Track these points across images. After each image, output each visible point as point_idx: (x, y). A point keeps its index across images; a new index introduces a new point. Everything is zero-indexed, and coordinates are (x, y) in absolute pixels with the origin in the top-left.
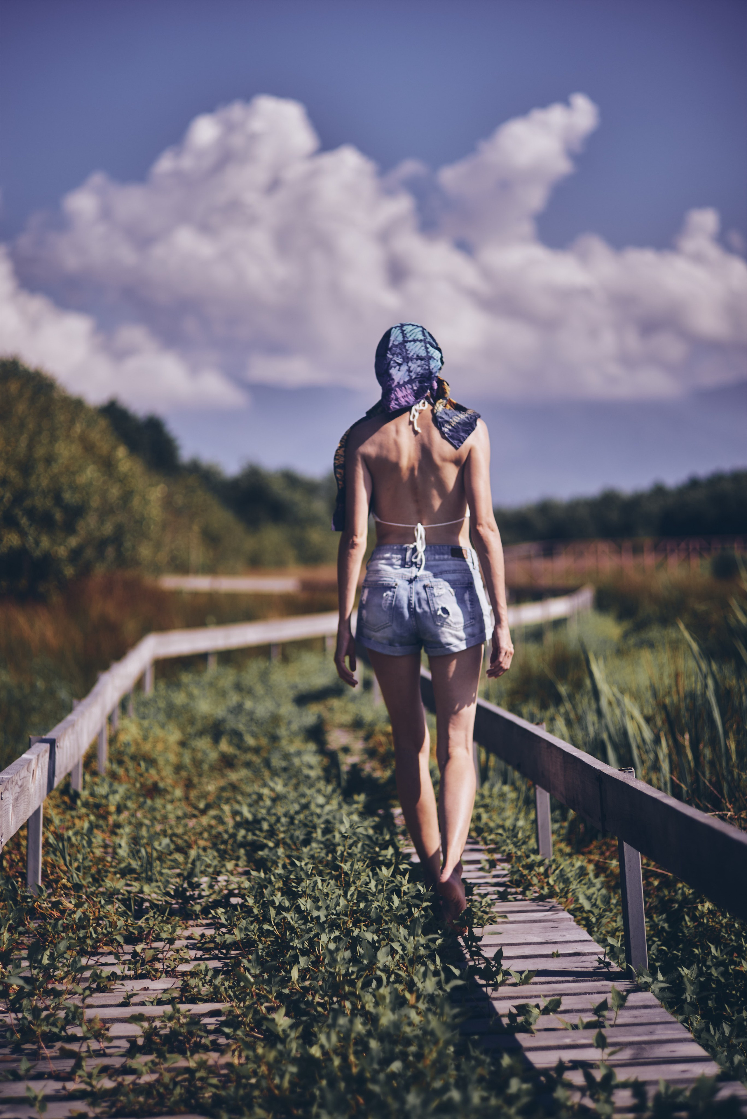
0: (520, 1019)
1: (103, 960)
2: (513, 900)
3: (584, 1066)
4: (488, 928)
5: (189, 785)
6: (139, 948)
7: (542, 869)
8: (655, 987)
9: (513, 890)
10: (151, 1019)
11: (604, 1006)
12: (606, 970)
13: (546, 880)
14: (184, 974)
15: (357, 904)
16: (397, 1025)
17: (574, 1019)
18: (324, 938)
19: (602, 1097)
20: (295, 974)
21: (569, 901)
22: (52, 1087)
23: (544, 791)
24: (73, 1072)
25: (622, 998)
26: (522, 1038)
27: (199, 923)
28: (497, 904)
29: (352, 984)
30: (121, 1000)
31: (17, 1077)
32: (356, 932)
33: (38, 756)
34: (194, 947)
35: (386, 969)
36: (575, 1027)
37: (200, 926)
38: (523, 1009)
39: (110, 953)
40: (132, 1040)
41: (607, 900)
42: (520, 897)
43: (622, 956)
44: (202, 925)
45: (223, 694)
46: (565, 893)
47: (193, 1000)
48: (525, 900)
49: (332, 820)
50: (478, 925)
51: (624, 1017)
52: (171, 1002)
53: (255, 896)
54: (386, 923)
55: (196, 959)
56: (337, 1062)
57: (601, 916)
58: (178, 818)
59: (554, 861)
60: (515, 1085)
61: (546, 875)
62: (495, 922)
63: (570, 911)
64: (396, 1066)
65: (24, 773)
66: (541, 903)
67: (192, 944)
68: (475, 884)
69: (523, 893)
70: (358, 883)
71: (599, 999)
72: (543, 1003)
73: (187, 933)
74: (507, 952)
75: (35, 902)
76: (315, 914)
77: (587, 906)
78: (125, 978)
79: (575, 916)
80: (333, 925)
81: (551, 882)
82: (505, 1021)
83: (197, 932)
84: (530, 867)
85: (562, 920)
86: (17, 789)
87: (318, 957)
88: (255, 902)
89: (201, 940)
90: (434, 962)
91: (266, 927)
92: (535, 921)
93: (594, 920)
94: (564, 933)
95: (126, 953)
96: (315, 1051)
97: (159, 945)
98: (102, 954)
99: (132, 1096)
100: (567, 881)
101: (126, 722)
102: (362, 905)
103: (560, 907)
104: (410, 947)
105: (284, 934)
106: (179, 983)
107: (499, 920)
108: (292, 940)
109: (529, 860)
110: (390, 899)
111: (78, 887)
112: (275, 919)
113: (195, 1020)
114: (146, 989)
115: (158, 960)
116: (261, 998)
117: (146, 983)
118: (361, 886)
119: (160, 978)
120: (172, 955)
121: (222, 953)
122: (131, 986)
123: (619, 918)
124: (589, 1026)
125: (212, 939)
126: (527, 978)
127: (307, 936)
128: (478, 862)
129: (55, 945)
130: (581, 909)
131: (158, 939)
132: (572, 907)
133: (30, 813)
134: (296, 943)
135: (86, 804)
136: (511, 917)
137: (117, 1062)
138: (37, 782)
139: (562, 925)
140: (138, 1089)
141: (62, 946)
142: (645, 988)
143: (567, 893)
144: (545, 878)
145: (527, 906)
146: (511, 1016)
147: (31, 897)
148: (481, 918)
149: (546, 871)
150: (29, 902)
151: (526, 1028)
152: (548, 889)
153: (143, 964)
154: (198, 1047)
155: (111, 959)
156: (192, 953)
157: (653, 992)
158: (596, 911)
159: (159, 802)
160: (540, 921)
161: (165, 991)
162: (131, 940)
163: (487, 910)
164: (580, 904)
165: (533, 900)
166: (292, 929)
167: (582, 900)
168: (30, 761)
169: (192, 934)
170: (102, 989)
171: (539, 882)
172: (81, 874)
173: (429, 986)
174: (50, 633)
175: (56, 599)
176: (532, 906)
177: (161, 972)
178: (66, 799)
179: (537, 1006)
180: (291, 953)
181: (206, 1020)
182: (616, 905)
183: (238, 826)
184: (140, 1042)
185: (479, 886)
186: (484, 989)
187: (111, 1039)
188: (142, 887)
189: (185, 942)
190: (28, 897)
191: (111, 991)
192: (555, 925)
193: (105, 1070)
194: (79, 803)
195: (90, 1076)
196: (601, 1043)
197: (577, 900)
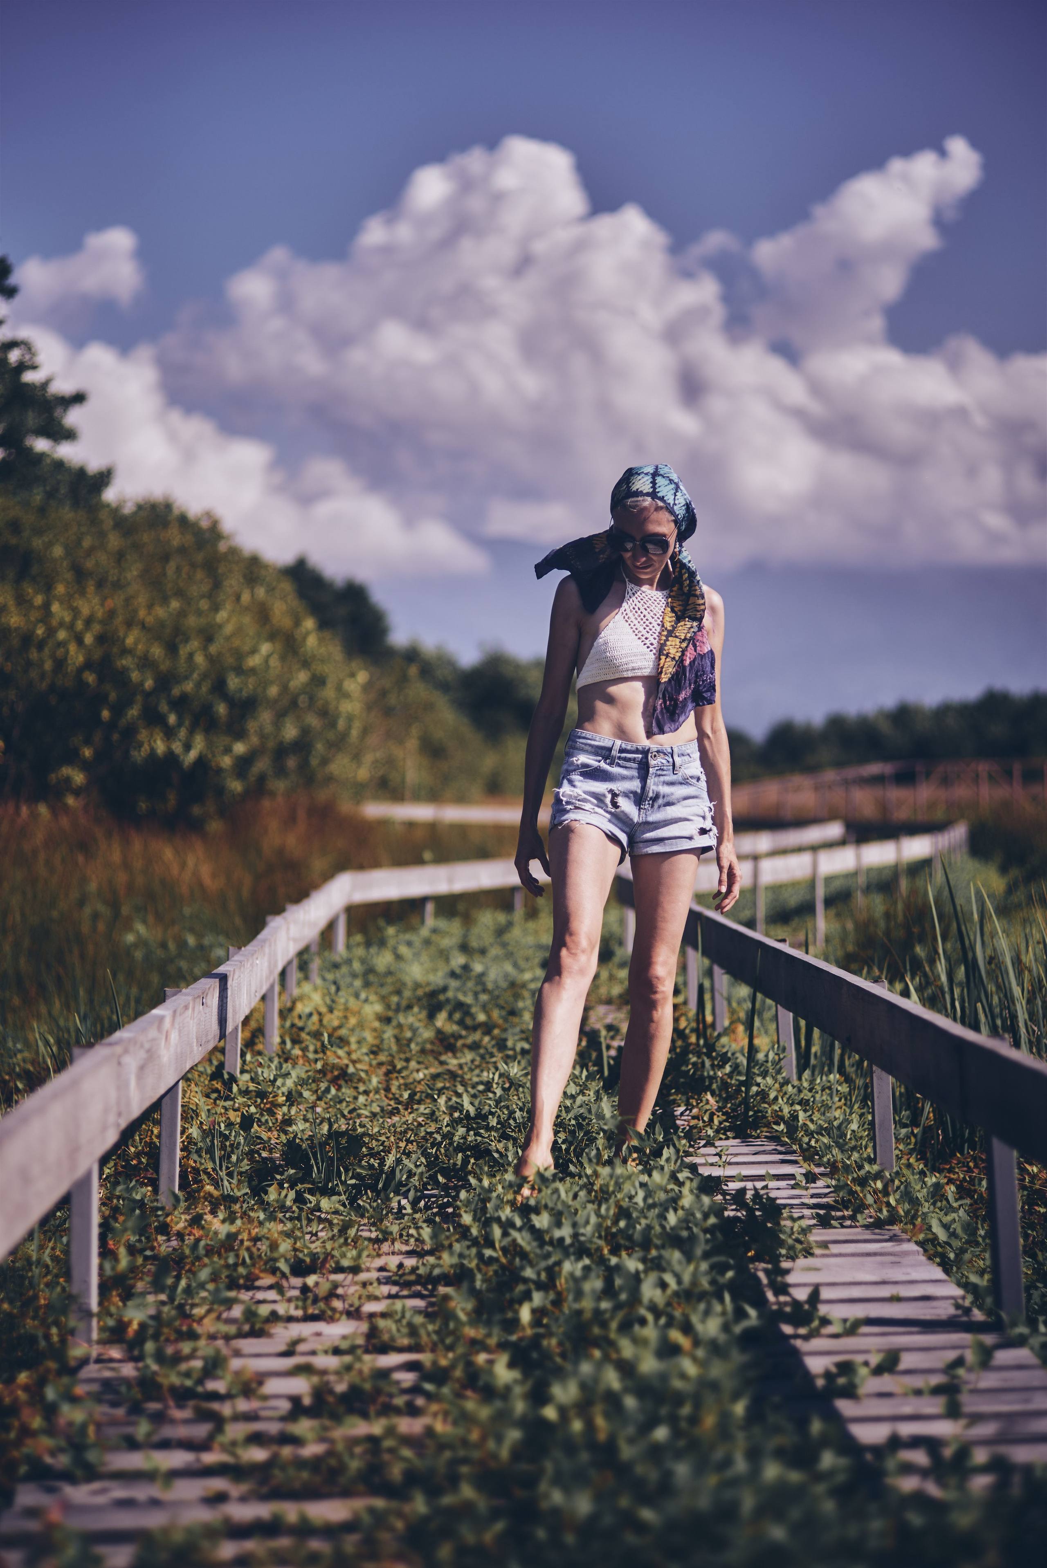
0: (841, 1381)
1: (260, 1295)
2: (839, 1226)
3: (931, 1444)
4: (801, 1262)
5: (391, 1072)
6: (311, 1280)
7: (879, 1185)
8: (1036, 1341)
9: (839, 1214)
10: (324, 1372)
11: (959, 1362)
12: (965, 1319)
13: (885, 1200)
14: (372, 1316)
15: (616, 1222)
16: (664, 1377)
17: (918, 1382)
18: (567, 1266)
19: (953, 1481)
20: (525, 1314)
21: (917, 1228)
22: (178, 1459)
23: (884, 1074)
24: (211, 1437)
25: (986, 1356)
26: (845, 1406)
27: (396, 1250)
28: (814, 1231)
29: (604, 1325)
30: (283, 1348)
31: (132, 1444)
32: (614, 1261)
33: (175, 1012)
34: (388, 1281)
35: (653, 1308)
36: (918, 1392)
37: (398, 1254)
38: (846, 1368)
39: (270, 1287)
40: (296, 1400)
41: (970, 1229)
42: (848, 1223)
43: (989, 1301)
44: (400, 1253)
45: (444, 955)
46: (911, 1218)
47: (384, 1349)
48: (856, 1227)
49: (586, 1115)
50: (787, 1258)
51: (989, 1380)
52: (352, 1350)
53: (475, 1211)
54: (657, 1248)
55: (390, 1296)
56: (577, 1426)
57: (961, 1251)
58: (374, 1115)
59: (897, 1173)
60: (828, 1460)
61: (885, 1192)
62: (812, 1255)
63: (918, 1243)
64: (661, 1433)
65: (153, 1033)
66: (877, 1231)
67: (386, 1278)
68: (785, 1206)
69: (853, 1218)
70: (619, 1196)
71: (952, 1355)
72: (875, 1359)
73: (379, 1262)
74: (826, 1294)
75: (167, 1215)
76: (557, 1234)
77: (942, 1236)
78: (290, 1319)
79: (925, 1251)
80: (580, 1250)
81: (893, 1202)
82: (820, 1382)
83: (393, 1262)
84: (863, 1182)
85: (906, 1253)
86: (142, 1054)
87: (559, 1294)
88: (474, 1219)
89: (398, 1270)
90: (722, 1300)
91: (488, 1252)
92: (868, 1255)
93: (952, 1256)
94: (909, 1270)
95: (294, 1288)
96: (550, 1413)
97: (339, 1277)
98: (259, 1288)
99: (291, 1472)
100: (915, 1202)
101: (307, 987)
102: (622, 1224)
103: (904, 1236)
104: (687, 1278)
105: (511, 1262)
106: (364, 1327)
107: (817, 1251)
108: (522, 1268)
109: (862, 1173)
110: (662, 1217)
111: (229, 1200)
112: (500, 1242)
113: (384, 1374)
114: (318, 1334)
115: (338, 1297)
116: (477, 1345)
117: (319, 1326)
118: (623, 1199)
119: (338, 1320)
120: (356, 1291)
121: (426, 1289)
122: (297, 1330)
123: (987, 1255)
124: (937, 1391)
125: (414, 1269)
126: (852, 1328)
127: (543, 1264)
128: (792, 1177)
129: (194, 1274)
130: (934, 1240)
131: (339, 1269)
132: (921, 1237)
133: (162, 1091)
134: (529, 1273)
135: (245, 1093)
136: (835, 1249)
137: (273, 1428)
138: (172, 1049)
139: (906, 1260)
140: (300, 1463)
141: (204, 1274)
142: (1020, 1342)
143: (914, 1217)
144: (884, 1197)
145: (858, 1234)
146: (828, 1375)
147: (162, 1209)
148: (791, 1248)
149: (885, 1186)
150: (159, 1216)
151: (850, 1393)
152: (888, 1211)
153: (316, 1300)
154: (388, 1410)
155: (272, 1295)
156: (385, 1289)
157: (1032, 1349)
158: (957, 1244)
159: (347, 1092)
160: (875, 1254)
161: (344, 1337)
162: (300, 1269)
163: (800, 1237)
164: (934, 1234)
165: (867, 1227)
166: (523, 1255)
167: (937, 1229)
168: (161, 1019)
169: (386, 1264)
170: (257, 1333)
171: (875, 1202)
172: (235, 1181)
173: (711, 1328)
174: (205, 871)
175: (215, 826)
176: (864, 1234)
177: (341, 1313)
178: (218, 1085)
179: (866, 1364)
180: (521, 1288)
181: (398, 1376)
182: (984, 1238)
183: (454, 1123)
184: (307, 1401)
185: (792, 1208)
186: (792, 1341)
187: (265, 1398)
188: (318, 1202)
189: (374, 1275)
190: (158, 1209)
191: (269, 1335)
192: (897, 1260)
193: (256, 1439)
194: (235, 1088)
195: (234, 1443)
196: (953, 1412)
197: (930, 1228)
